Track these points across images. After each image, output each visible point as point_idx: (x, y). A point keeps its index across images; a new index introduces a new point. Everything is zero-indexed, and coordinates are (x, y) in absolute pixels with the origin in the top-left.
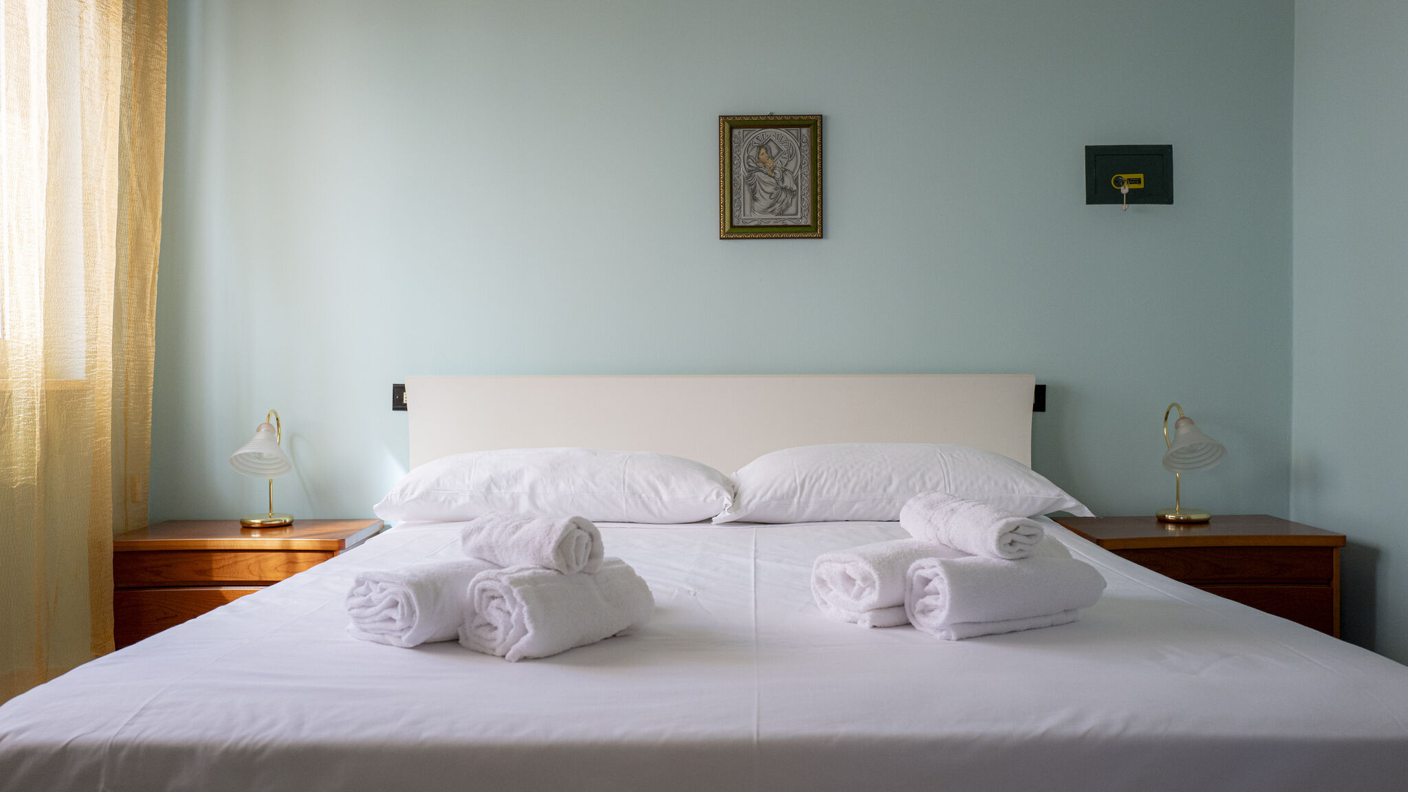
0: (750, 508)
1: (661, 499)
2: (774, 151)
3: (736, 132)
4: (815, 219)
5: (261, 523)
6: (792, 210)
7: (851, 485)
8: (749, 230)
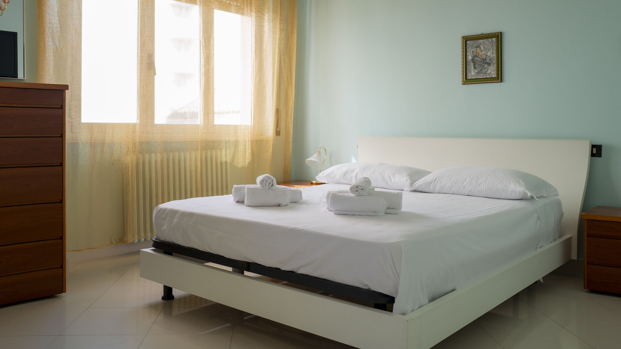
0: (416, 186)
1: (391, 181)
2: (482, 48)
3: (468, 42)
4: (498, 74)
5: (315, 183)
6: (489, 72)
7: (451, 181)
8: (472, 80)
